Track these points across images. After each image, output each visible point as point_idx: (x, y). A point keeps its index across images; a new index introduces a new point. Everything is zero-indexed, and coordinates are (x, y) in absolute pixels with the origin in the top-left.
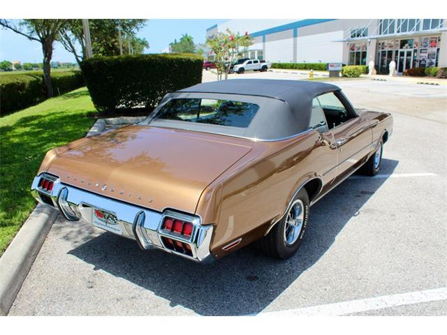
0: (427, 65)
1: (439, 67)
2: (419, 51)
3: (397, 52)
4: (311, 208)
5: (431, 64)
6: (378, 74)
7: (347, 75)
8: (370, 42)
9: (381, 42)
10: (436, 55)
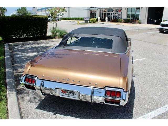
0: (118, 18)
1: (122, 19)
2: (115, 13)
3: (107, 13)
5: (119, 18)
6: (101, 21)
7: (91, 22)
8: (97, 10)
9: (101, 10)
10: (121, 15)
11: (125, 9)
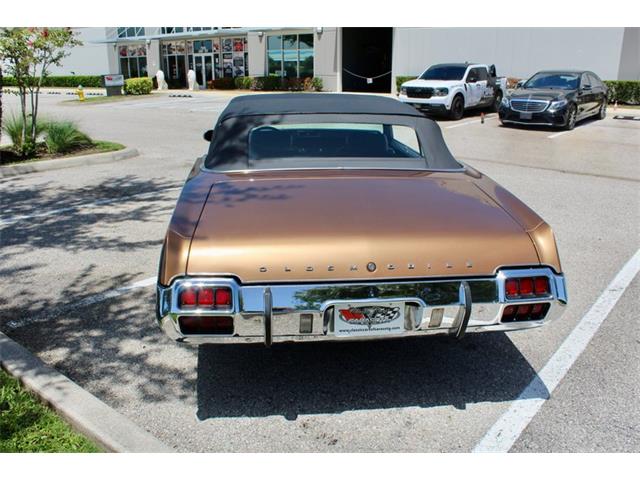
0: (234, 74)
1: (251, 77)
2: (221, 56)
3: (191, 57)
5: (239, 72)
7: (133, 91)
8: (149, 44)
9: (166, 43)
10: (244, 61)
11: (261, 40)
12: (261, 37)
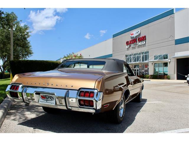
1: (149, 75)
2: (141, 69)
3: (133, 69)
4: (126, 104)
5: (146, 74)
10: (147, 71)
11: (152, 65)
12: (152, 64)
